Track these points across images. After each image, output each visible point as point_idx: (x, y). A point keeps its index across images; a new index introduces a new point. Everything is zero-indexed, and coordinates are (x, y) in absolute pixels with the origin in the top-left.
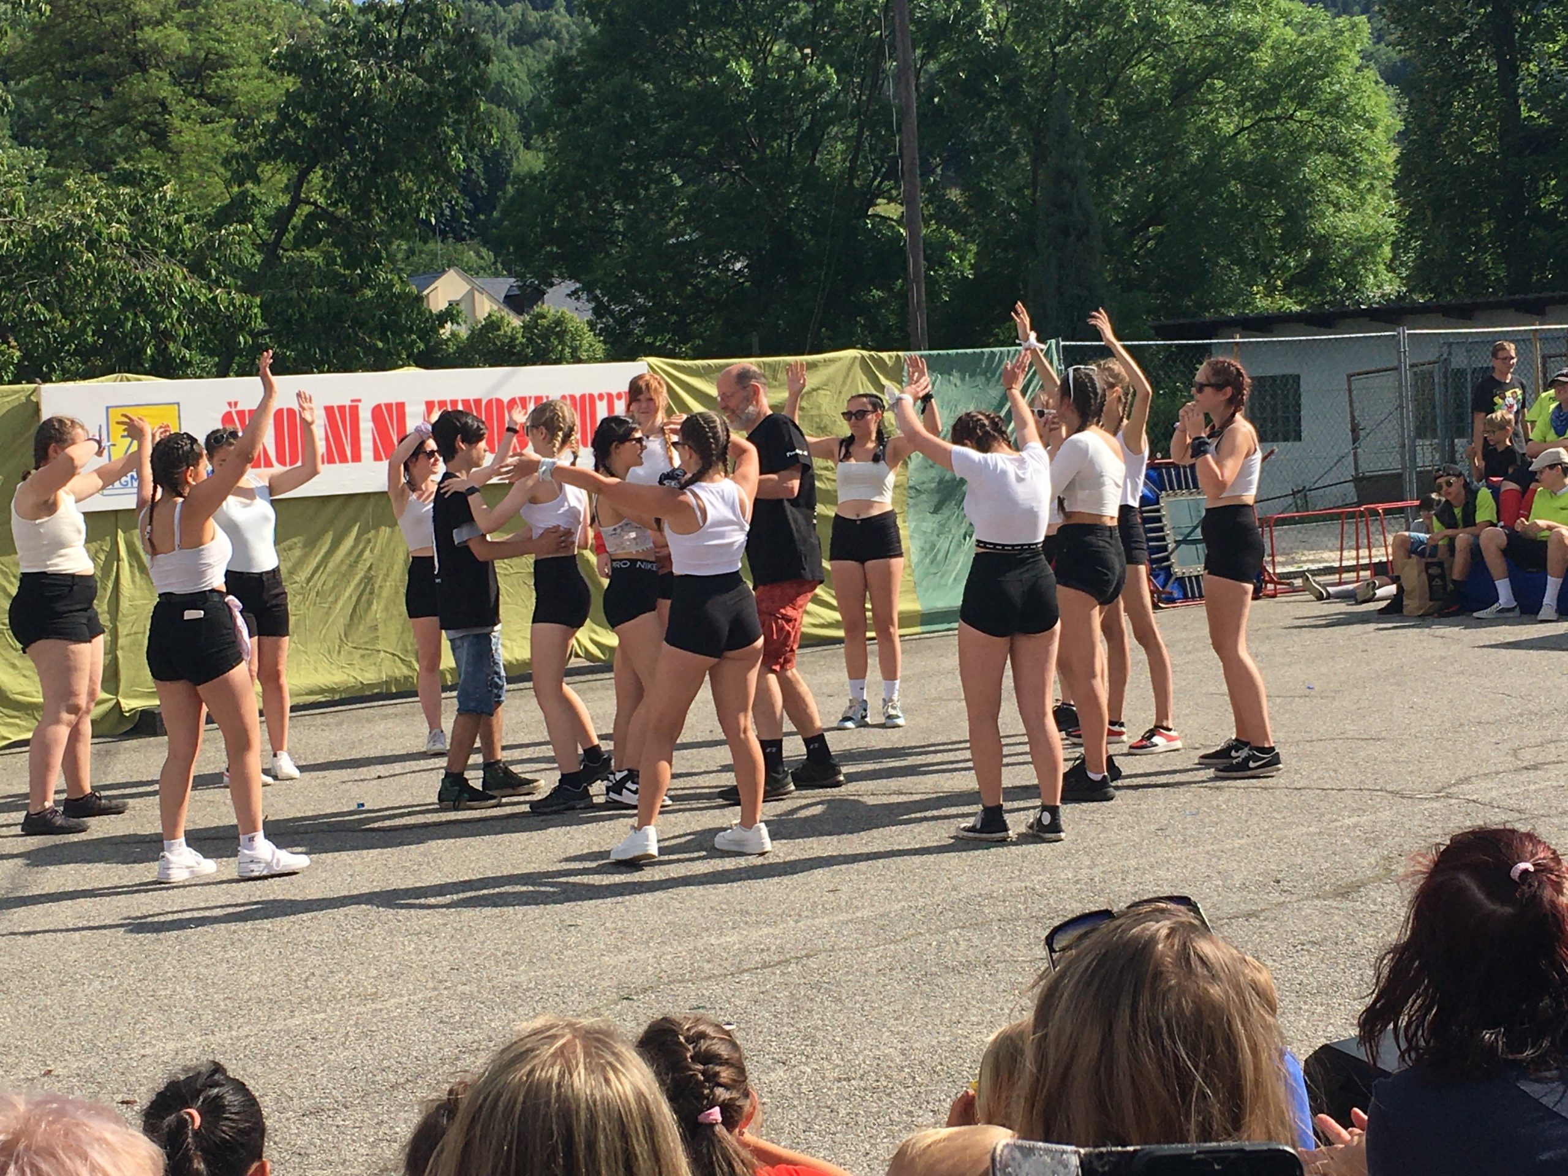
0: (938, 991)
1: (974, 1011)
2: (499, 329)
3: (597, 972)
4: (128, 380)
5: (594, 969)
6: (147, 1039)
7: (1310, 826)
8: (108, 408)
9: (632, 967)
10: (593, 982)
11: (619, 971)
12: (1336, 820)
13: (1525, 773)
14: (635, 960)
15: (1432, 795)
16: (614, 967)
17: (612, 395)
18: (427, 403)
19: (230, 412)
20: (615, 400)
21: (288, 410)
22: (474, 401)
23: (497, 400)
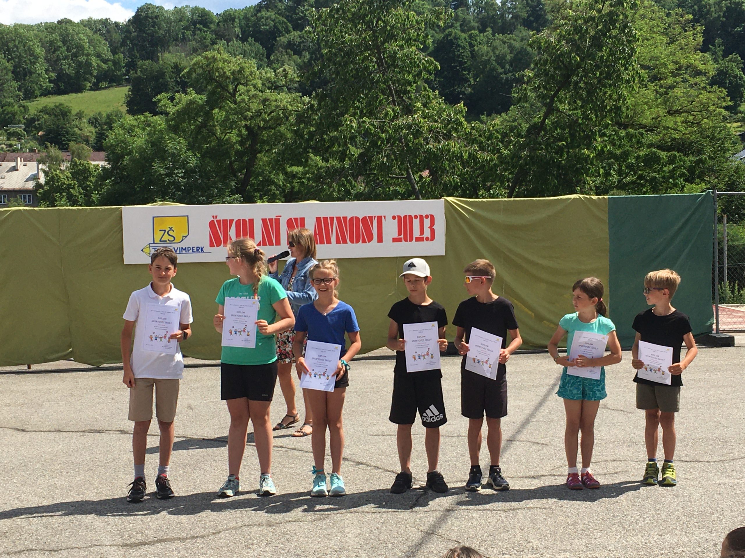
4: (167, 205)
8: (153, 217)
17: (422, 216)
18: (317, 218)
19: (213, 221)
20: (424, 219)
21: (243, 220)
22: (343, 217)
23: (356, 217)
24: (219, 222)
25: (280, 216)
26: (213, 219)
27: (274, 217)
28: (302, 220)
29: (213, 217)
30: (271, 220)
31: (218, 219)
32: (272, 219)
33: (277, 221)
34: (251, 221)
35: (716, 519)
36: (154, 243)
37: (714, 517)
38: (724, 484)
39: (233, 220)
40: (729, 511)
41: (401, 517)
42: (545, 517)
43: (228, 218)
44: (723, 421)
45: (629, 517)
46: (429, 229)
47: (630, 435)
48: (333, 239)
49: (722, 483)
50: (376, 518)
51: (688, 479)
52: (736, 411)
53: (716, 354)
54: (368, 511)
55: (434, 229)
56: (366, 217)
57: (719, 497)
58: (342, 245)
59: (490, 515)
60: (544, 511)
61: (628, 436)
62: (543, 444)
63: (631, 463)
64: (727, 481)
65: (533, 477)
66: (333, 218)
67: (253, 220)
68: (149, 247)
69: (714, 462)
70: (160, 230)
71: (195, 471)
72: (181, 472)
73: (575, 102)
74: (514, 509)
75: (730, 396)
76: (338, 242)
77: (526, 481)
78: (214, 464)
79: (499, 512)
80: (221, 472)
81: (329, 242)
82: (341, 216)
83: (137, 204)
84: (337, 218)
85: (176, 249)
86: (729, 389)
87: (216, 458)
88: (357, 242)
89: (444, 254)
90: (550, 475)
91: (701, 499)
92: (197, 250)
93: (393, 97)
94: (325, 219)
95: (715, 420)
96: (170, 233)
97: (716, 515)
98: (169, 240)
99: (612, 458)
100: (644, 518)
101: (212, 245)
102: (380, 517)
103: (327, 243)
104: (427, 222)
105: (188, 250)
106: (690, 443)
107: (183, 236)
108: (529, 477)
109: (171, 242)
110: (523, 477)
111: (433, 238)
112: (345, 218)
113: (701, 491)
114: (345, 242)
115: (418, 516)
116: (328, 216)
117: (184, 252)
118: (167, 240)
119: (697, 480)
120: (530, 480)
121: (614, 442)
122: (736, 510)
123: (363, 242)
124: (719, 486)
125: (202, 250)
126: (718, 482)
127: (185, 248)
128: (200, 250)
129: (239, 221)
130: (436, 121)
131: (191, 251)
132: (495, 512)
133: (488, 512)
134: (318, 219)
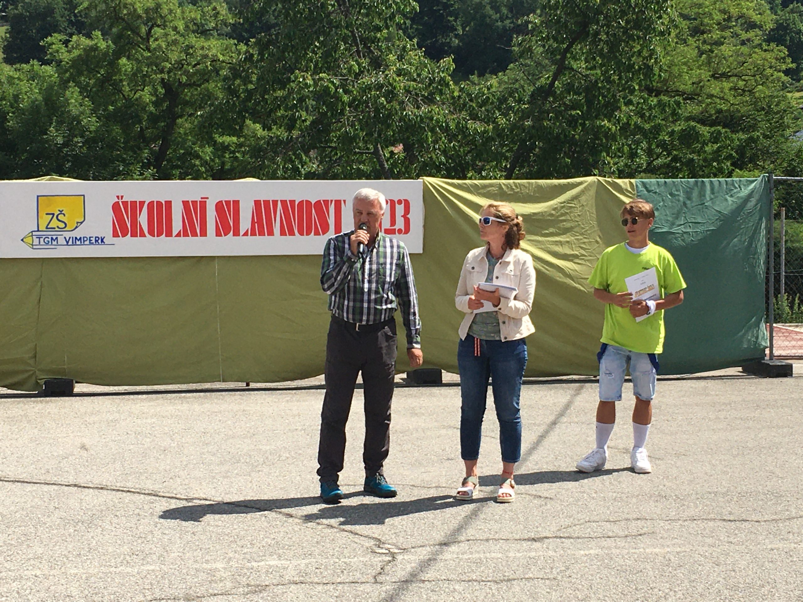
4: (55, 180)
8: (38, 196)
17: (394, 201)
18: (255, 201)
19: (118, 202)
20: (397, 205)
21: (157, 202)
22: (290, 201)
23: (306, 201)
24: (125, 203)
25: (207, 198)
26: (117, 200)
27: (199, 199)
28: (236, 203)
29: (118, 197)
30: (195, 203)
31: (123, 200)
32: (196, 201)
33: (203, 204)
34: (169, 204)
35: (766, 593)
36: (38, 231)
37: (765, 590)
38: (778, 549)
39: (144, 202)
40: (784, 583)
41: (361, 589)
42: (548, 590)
43: (138, 200)
44: (778, 471)
45: (656, 590)
46: (403, 218)
47: (658, 486)
48: (277, 229)
49: (775, 548)
50: (329, 590)
51: (731, 543)
52: (794, 458)
53: (770, 386)
54: (318, 581)
55: (409, 219)
56: (320, 201)
57: (771, 565)
58: (288, 237)
59: (477, 588)
60: (547, 582)
61: (655, 489)
62: (547, 498)
63: (660, 522)
64: (780, 545)
65: (534, 540)
66: (277, 201)
67: (170, 202)
68: (32, 236)
69: (765, 521)
70: (47, 214)
71: (89, 530)
72: (72, 531)
73: (594, 59)
74: (509, 580)
75: (787, 439)
76: (283, 233)
77: (525, 545)
78: (115, 520)
79: (489, 583)
80: (125, 531)
81: (271, 233)
82: (288, 198)
83: (16, 179)
84: (281, 201)
85: (67, 239)
86: (785, 430)
87: (118, 514)
88: (308, 233)
89: (421, 252)
90: (556, 537)
91: (748, 567)
92: (96, 241)
93: (357, 46)
94: (267, 202)
95: (767, 468)
96: (61, 217)
97: (768, 587)
98: (58, 227)
99: (635, 516)
100: (675, 591)
101: (115, 235)
102: (334, 589)
103: (268, 235)
104: (400, 209)
105: (84, 241)
106: (735, 497)
107: (77, 223)
108: (529, 540)
109: (61, 229)
110: (520, 540)
111: (407, 230)
112: (292, 202)
113: (748, 558)
114: (292, 233)
115: (384, 589)
116: (271, 198)
117: (78, 243)
118: (55, 226)
119: (743, 544)
120: (529, 543)
121: (638, 496)
122: (792, 582)
123: (315, 234)
124: (772, 552)
125: (102, 241)
126: (769, 547)
127: (80, 238)
128: (100, 240)
129: (151, 203)
130: (415, 80)
131: (87, 242)
132: (484, 583)
133: (475, 584)
134: (257, 203)
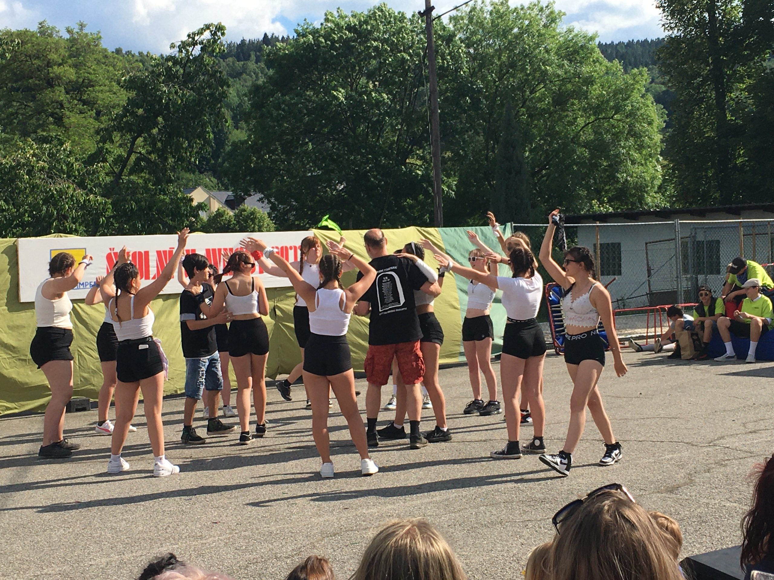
0: (479, 536)
1: (499, 545)
2: (223, 216)
3: (309, 526)
4: (61, 237)
5: (308, 525)
6: (92, 557)
7: (649, 459)
8: (51, 250)
9: (327, 523)
10: (309, 530)
11: (320, 525)
12: (661, 456)
13: (751, 435)
14: (328, 521)
15: (707, 445)
16: (318, 524)
19: (111, 253)
21: (139, 252)
24: (115, 254)
26: (109, 251)
27: (168, 249)
31: (115, 251)
32: (166, 251)
34: (147, 253)
66: (221, 249)
82: (228, 247)
84: (224, 249)
94: (214, 250)
105: (86, 285)
116: (217, 247)
117: (82, 287)
127: (83, 284)
129: (135, 253)
131: (88, 286)
134: (208, 251)
